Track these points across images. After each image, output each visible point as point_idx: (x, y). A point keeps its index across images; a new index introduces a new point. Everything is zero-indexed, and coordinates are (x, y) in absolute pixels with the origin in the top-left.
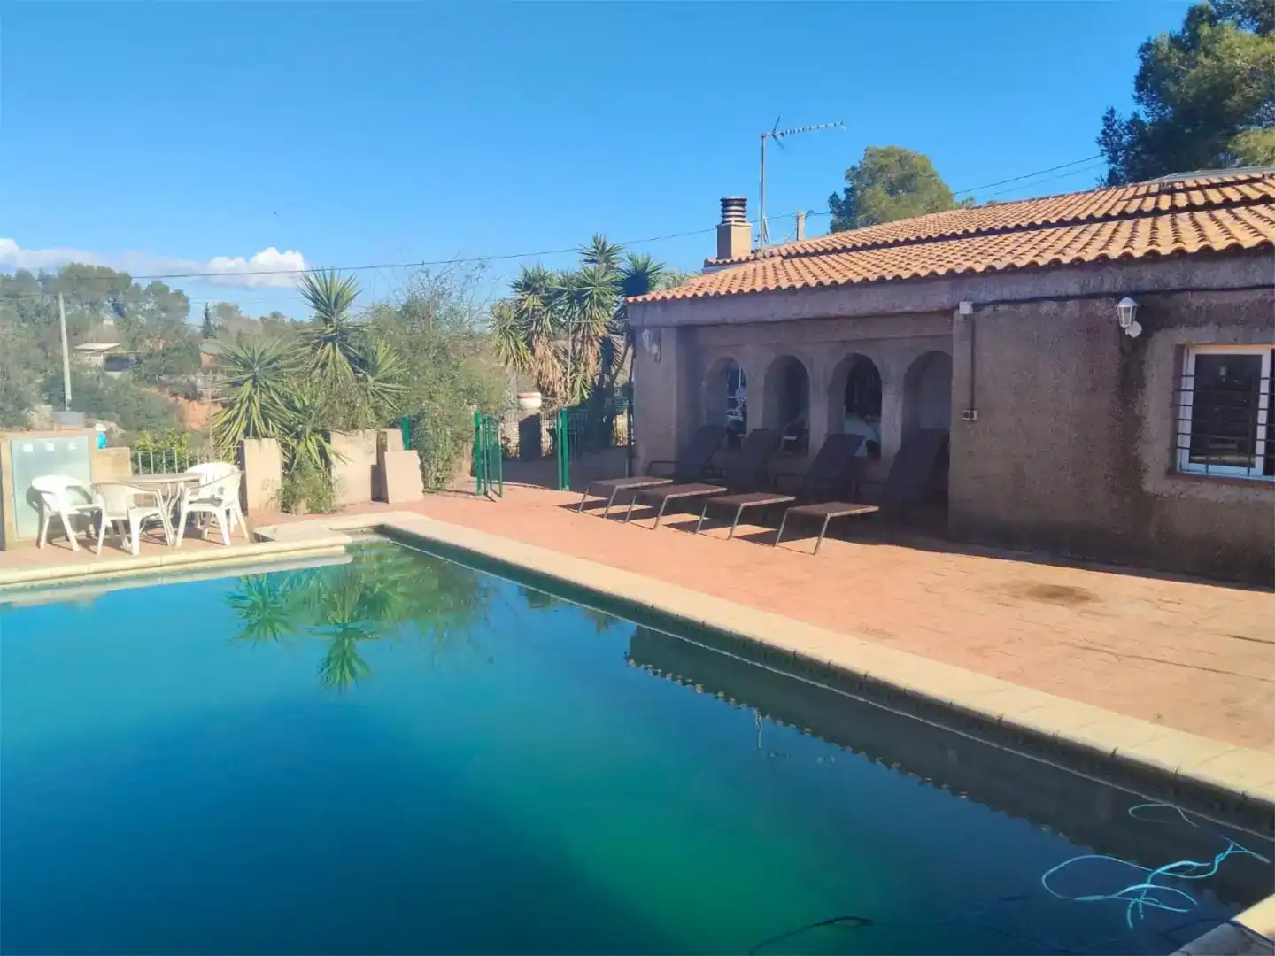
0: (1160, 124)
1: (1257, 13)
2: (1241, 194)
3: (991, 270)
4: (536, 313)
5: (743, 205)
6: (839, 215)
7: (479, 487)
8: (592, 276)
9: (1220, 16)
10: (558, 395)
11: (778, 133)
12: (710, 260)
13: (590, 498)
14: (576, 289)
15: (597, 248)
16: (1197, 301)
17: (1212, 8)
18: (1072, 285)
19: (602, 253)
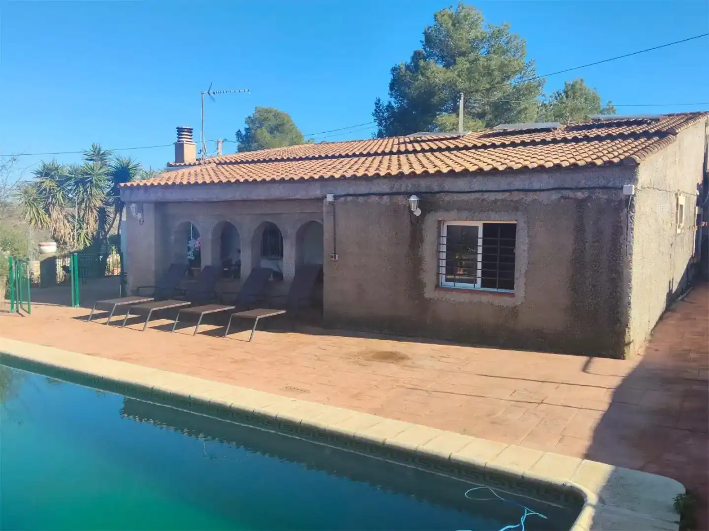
0: (401, 107)
1: (444, 57)
2: (437, 146)
3: (343, 177)
4: (52, 191)
5: (191, 132)
6: (242, 142)
7: (12, 307)
8: (92, 169)
9: (428, 56)
10: (68, 243)
11: (211, 92)
12: (171, 163)
13: (96, 312)
14: (80, 176)
15: (95, 152)
16: (447, 198)
17: (424, 52)
18: (385, 187)
19: (98, 155)
